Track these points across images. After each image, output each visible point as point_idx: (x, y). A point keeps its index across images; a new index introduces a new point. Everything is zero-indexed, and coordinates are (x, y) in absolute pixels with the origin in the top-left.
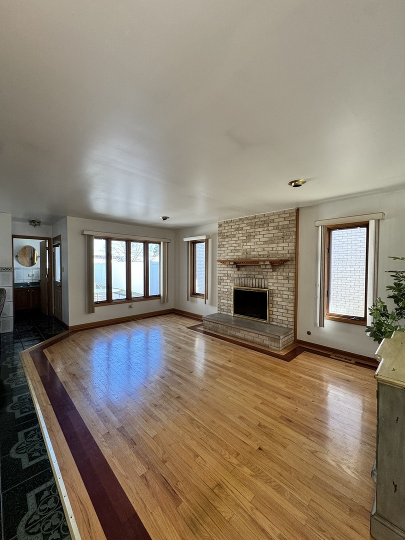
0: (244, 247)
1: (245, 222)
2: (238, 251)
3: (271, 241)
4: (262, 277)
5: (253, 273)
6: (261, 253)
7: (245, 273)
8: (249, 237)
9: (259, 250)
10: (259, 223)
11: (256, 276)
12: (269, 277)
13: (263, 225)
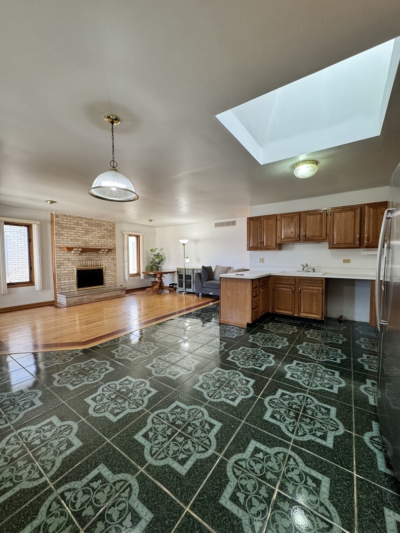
0: (83, 239)
1: (83, 220)
2: (78, 240)
3: (103, 237)
4: (98, 259)
5: (92, 257)
6: (96, 244)
7: (86, 257)
8: (87, 232)
9: (95, 241)
10: (95, 224)
11: (94, 259)
12: (102, 259)
13: (98, 226)
